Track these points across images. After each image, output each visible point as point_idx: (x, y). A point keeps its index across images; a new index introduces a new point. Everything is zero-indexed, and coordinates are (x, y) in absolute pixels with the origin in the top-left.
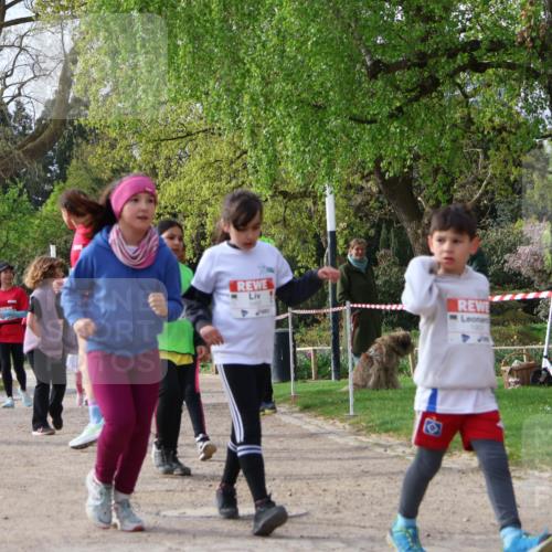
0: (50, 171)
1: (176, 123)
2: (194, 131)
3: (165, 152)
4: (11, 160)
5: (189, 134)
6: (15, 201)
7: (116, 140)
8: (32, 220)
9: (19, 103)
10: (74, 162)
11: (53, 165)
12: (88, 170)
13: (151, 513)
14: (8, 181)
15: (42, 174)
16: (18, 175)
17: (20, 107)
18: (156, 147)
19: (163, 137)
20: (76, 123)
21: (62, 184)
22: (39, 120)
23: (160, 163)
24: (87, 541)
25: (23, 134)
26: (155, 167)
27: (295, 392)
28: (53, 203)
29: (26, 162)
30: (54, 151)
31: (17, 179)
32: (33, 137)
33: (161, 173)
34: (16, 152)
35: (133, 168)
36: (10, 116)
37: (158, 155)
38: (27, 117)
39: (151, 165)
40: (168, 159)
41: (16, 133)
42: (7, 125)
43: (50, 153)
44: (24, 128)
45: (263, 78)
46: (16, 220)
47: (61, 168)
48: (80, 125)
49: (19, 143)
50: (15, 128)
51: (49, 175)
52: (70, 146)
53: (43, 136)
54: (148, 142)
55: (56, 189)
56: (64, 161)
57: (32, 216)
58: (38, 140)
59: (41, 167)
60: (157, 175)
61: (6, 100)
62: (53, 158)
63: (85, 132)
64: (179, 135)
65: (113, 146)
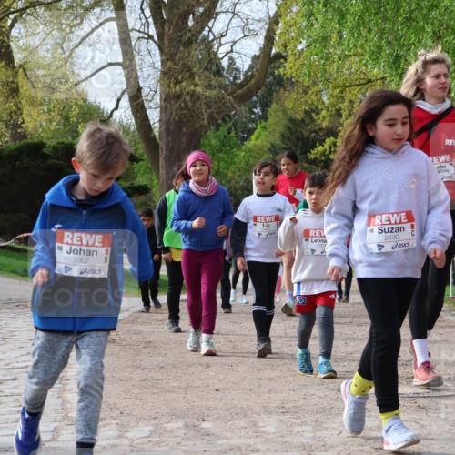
0: (254, 113)
1: (358, 73)
2: (373, 79)
3: (348, 96)
4: (223, 104)
5: (369, 81)
6: (225, 137)
7: (308, 87)
8: (238, 152)
9: (231, 58)
10: (274, 106)
11: (256, 108)
12: (285, 112)
13: (333, 390)
14: (220, 121)
15: (248, 115)
16: (229, 116)
17: (232, 61)
18: (342, 92)
19: (347, 84)
20: (276, 73)
21: (264, 124)
22: (247, 72)
23: (344, 106)
24: (281, 410)
25: (234, 83)
26: (340, 109)
27: (453, 294)
28: (257, 139)
29: (235, 106)
30: (257, 97)
31: (228, 120)
32: (242, 86)
33: (345, 114)
34: (228, 97)
35: (322, 110)
36: (223, 69)
37: (343, 98)
38: (237, 69)
39: (337, 107)
40: (351, 102)
41: (227, 83)
42: (221, 76)
43: (255, 98)
44: (235, 78)
45: (434, 33)
46: (225, 153)
47: (263, 111)
48: (279, 75)
49: (230, 91)
50: (227, 78)
51: (253, 116)
52: (270, 92)
53: (249, 85)
54: (335, 88)
55: (259, 127)
56: (265, 105)
57: (239, 149)
58: (245, 88)
59: (247, 109)
60: (341, 116)
61: (220, 56)
62: (256, 102)
63: (283, 81)
64: (362, 82)
65: (305, 92)
